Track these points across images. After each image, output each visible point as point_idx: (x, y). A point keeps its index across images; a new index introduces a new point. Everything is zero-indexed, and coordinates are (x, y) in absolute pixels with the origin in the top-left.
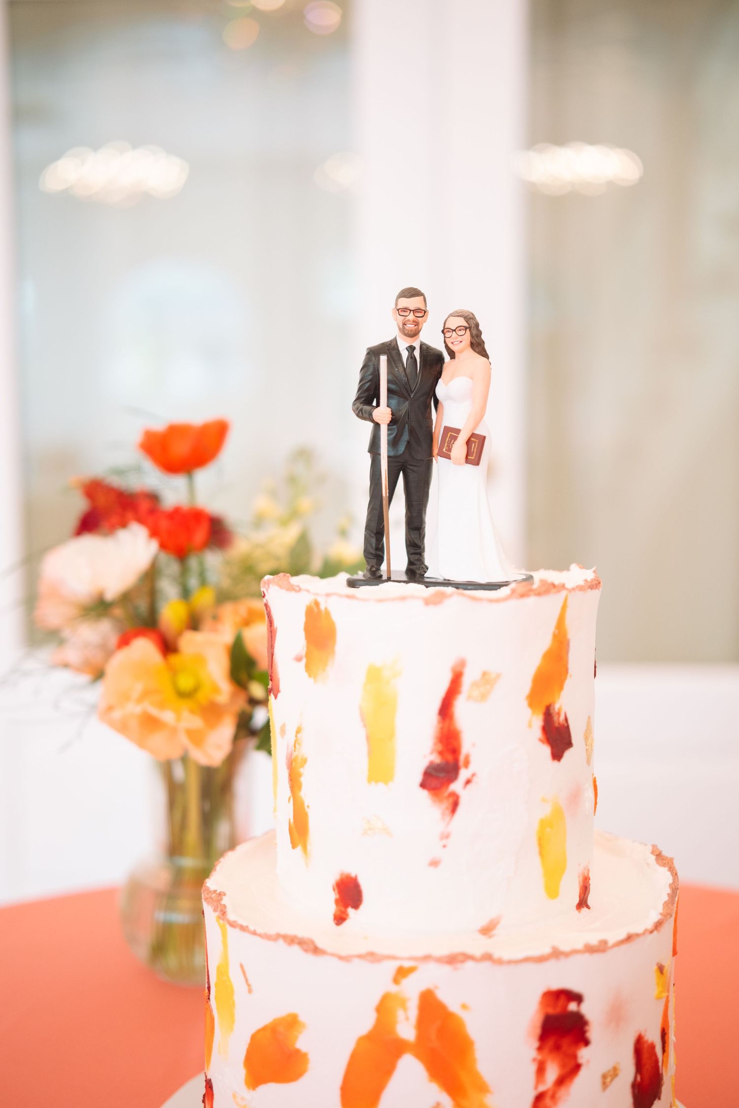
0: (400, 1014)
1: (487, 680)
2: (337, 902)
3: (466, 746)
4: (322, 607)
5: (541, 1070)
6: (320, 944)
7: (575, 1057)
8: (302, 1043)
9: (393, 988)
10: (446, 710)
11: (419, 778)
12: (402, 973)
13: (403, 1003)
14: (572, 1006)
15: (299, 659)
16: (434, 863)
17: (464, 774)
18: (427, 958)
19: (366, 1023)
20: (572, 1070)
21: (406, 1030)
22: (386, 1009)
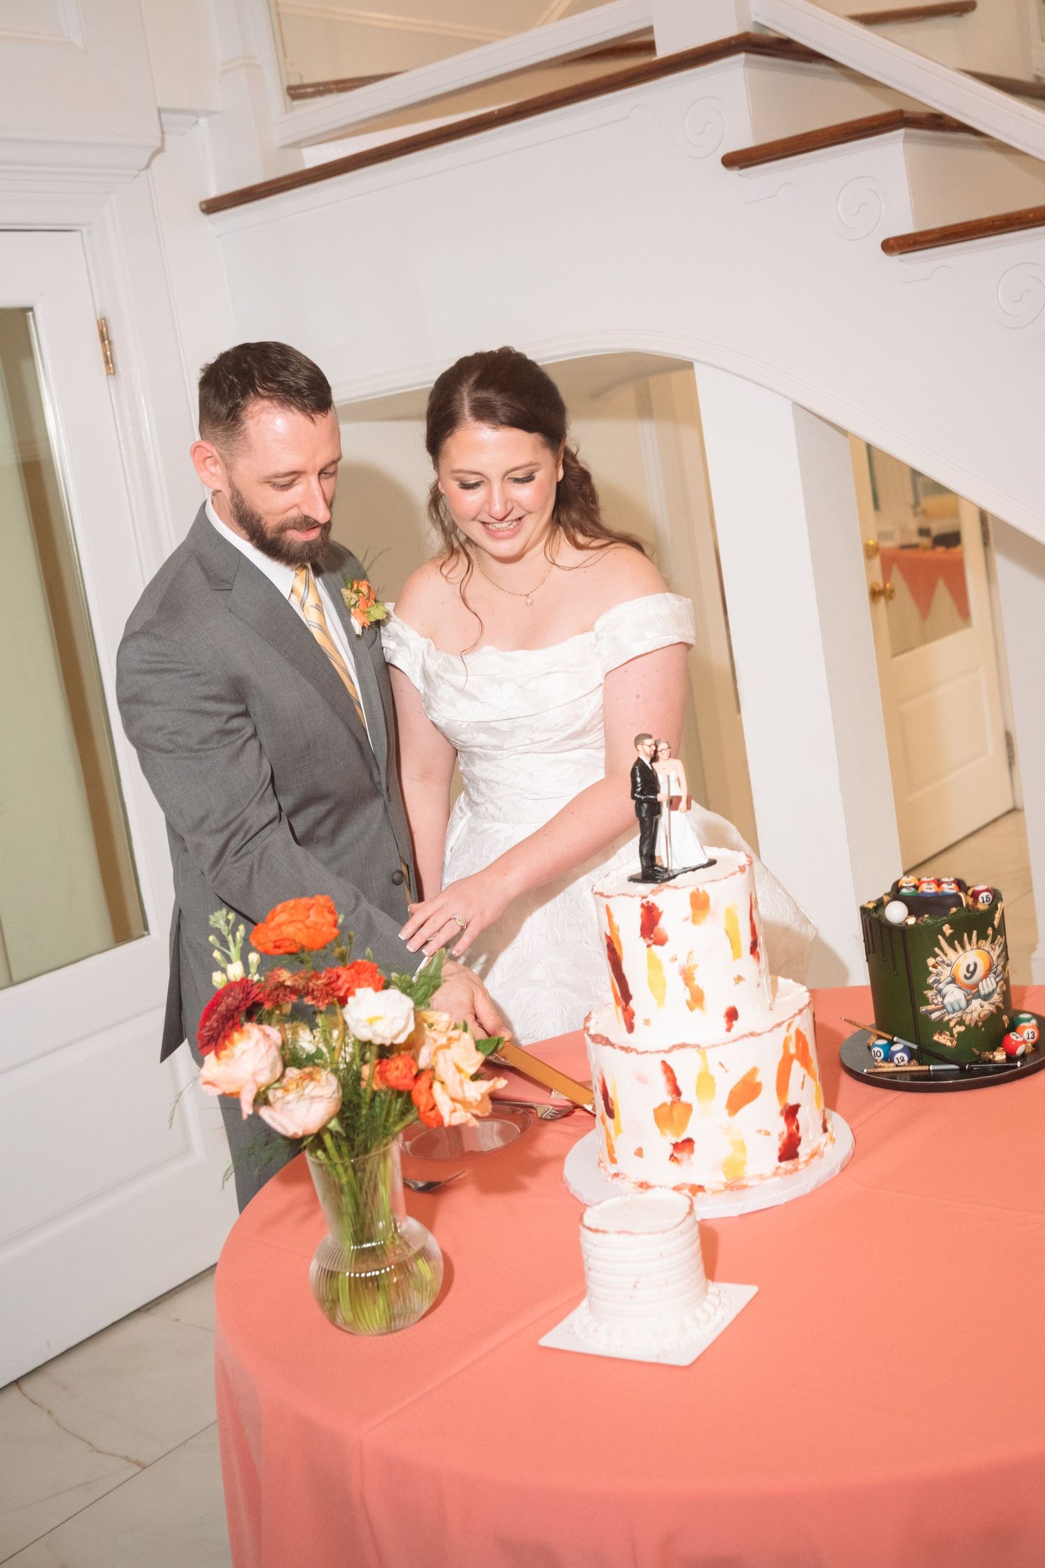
0: (791, 1045)
2: (727, 1022)
4: (701, 890)
6: (758, 1031)
8: (759, 1079)
9: (787, 1035)
10: (751, 918)
11: (749, 951)
12: (789, 1026)
13: (791, 1038)
15: (686, 919)
19: (779, 1055)
21: (793, 1050)
22: (786, 1046)
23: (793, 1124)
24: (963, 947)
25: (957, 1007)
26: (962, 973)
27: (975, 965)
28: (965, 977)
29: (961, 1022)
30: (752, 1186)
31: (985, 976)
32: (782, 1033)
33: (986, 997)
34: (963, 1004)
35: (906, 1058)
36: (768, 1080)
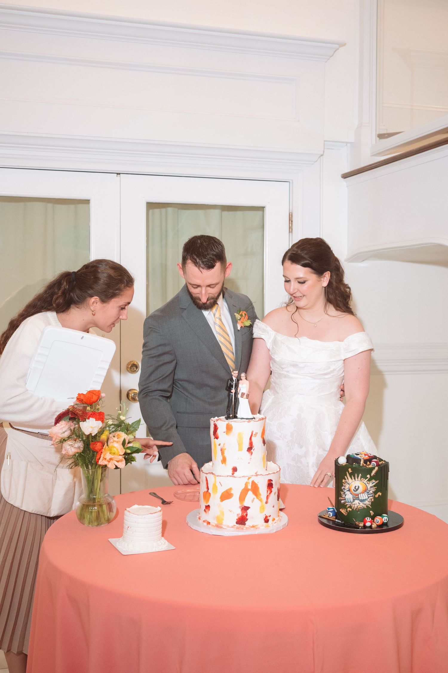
0: (249, 485)
1: (256, 434)
2: (232, 471)
3: (253, 444)
4: (230, 424)
5: (267, 492)
7: (271, 490)
8: (232, 492)
9: (248, 481)
10: (251, 439)
11: (247, 450)
12: (249, 478)
13: (249, 483)
14: (271, 482)
15: (225, 432)
16: (249, 463)
17: (253, 449)
18: (253, 475)
19: (243, 487)
20: (271, 492)
21: (249, 487)
22: (246, 484)
23: (245, 512)
24: (355, 479)
25: (349, 501)
26: (353, 488)
27: (359, 487)
28: (354, 490)
29: (350, 507)
30: (224, 528)
31: (363, 493)
32: (245, 480)
33: (362, 501)
34: (352, 500)
35: (331, 515)
36: (236, 493)
